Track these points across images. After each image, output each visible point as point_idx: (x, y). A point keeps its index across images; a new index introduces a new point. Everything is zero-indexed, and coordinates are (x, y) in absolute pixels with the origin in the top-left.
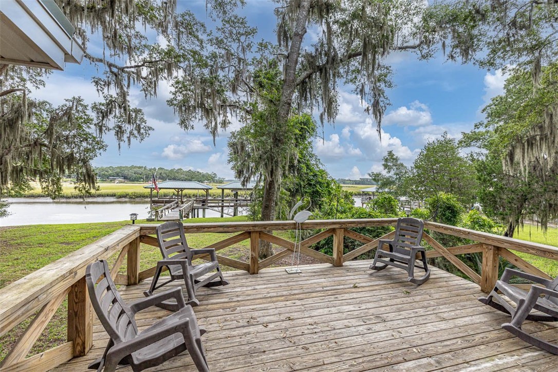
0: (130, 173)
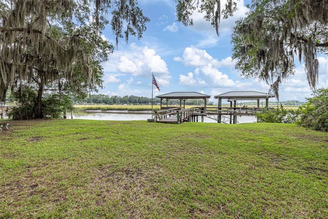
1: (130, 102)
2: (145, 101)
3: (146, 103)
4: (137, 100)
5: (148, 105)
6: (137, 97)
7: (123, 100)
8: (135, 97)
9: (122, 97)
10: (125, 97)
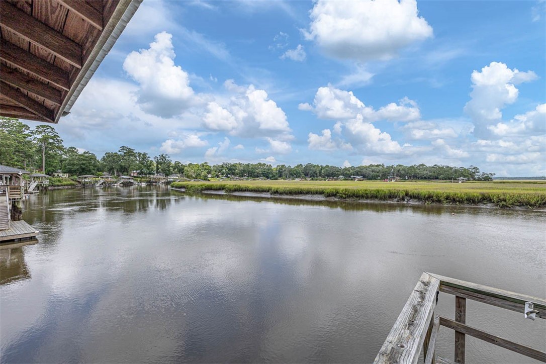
0: (369, 172)
1: (306, 175)
2: (332, 174)
3: (333, 177)
4: (318, 172)
5: (337, 180)
6: (318, 166)
7: (295, 172)
8: (314, 167)
9: (292, 167)
10: (298, 166)
